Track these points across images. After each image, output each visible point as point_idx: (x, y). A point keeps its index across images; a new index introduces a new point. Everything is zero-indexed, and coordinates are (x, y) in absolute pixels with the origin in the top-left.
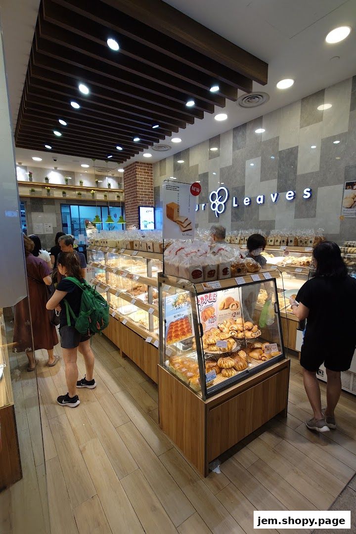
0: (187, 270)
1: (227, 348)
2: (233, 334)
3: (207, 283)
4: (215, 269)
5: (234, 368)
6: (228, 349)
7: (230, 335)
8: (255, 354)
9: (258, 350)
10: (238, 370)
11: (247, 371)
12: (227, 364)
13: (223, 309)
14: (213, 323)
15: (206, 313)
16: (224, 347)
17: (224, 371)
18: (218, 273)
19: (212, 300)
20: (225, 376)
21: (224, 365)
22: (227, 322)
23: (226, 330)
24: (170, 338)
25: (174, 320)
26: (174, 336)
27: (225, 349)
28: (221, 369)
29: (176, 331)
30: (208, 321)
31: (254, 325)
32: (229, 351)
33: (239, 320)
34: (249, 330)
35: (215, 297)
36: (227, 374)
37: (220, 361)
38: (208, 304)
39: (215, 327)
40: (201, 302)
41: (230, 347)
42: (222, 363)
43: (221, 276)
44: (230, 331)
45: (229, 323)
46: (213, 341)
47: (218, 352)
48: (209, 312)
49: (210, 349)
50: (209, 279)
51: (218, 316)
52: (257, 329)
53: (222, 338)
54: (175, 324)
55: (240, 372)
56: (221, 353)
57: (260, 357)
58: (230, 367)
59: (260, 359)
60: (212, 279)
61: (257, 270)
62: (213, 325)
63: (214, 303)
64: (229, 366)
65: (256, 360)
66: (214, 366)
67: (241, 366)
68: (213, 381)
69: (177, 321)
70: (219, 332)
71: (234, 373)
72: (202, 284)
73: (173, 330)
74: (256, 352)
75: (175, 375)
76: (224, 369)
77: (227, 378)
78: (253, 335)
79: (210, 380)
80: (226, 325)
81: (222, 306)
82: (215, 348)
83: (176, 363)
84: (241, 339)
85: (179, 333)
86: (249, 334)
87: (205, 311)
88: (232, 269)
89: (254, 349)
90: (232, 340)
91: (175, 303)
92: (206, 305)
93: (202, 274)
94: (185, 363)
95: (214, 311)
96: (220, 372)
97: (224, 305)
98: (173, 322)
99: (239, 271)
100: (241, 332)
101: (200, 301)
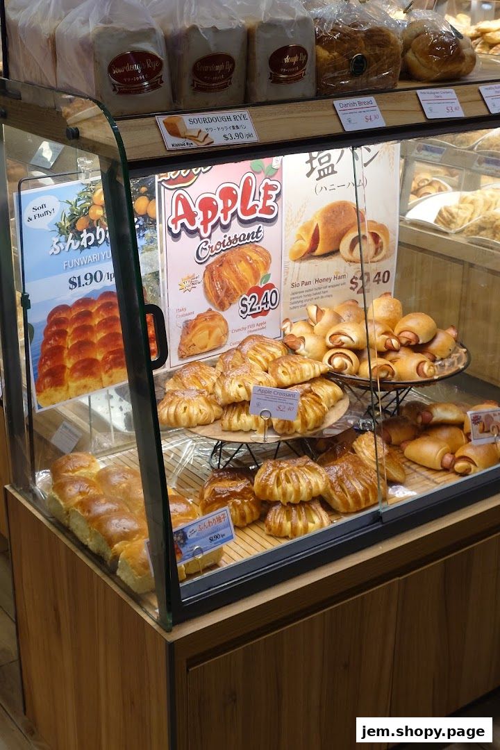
0: (88, 48)
1: (297, 422)
2: (337, 362)
3: (186, 118)
4: (233, 49)
5: (323, 501)
6: (305, 423)
7: (323, 367)
8: (429, 449)
9: (445, 434)
10: (342, 510)
11: (377, 517)
12: (290, 488)
13: (310, 254)
14: (260, 319)
15: (226, 273)
16: (287, 416)
17: (276, 517)
18: (248, 75)
19: (257, 215)
20: (277, 534)
21: (277, 491)
22: (320, 312)
23: (310, 344)
24: (55, 377)
25: (70, 297)
26: (74, 369)
27: (287, 425)
28: (264, 506)
29: (83, 345)
30: (236, 308)
31: (441, 325)
32: (309, 434)
33: (381, 307)
34: (417, 347)
35: (269, 203)
36: (287, 526)
37: (266, 475)
38: (237, 230)
39: (271, 332)
40: (205, 222)
41: (311, 415)
42: (272, 479)
43: (263, 87)
44: (329, 348)
45: (327, 318)
46: (242, 391)
47: (258, 437)
48: (242, 268)
49: (226, 422)
50: (202, 98)
51: (285, 290)
52: (450, 344)
53: (286, 380)
54: (74, 314)
55: (345, 519)
56: (272, 438)
57: (448, 458)
58: (305, 496)
59: (446, 469)
60: (212, 98)
61: (452, 68)
62: (262, 326)
63: (266, 229)
64: (298, 492)
65: (426, 473)
66: (233, 495)
67: (355, 496)
68: (220, 553)
69: (85, 302)
70: (279, 354)
71: (319, 521)
72: (161, 120)
73: (70, 343)
74: (437, 441)
75: (66, 530)
76: (277, 508)
77: (285, 542)
78: (426, 368)
79: (201, 551)
80: (317, 327)
81: (306, 244)
82: (247, 420)
83: (73, 481)
84: (369, 386)
85: (99, 357)
86: (407, 365)
87: (221, 263)
88: (323, 53)
89: (428, 428)
90: (327, 390)
91: (74, 218)
92: (231, 233)
93: (165, 72)
94: (115, 479)
95: (267, 265)
96: (262, 518)
97: (315, 239)
98: (64, 308)
99: (359, 67)
100: (381, 354)
101: (200, 214)
